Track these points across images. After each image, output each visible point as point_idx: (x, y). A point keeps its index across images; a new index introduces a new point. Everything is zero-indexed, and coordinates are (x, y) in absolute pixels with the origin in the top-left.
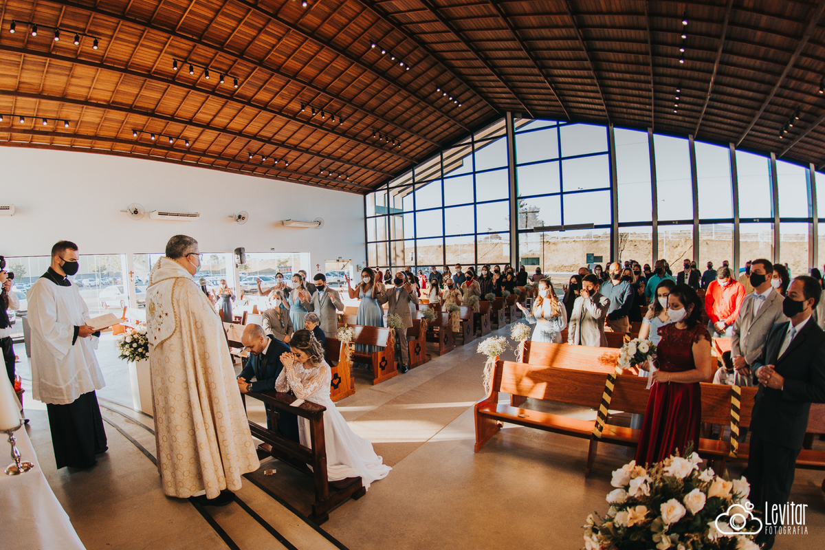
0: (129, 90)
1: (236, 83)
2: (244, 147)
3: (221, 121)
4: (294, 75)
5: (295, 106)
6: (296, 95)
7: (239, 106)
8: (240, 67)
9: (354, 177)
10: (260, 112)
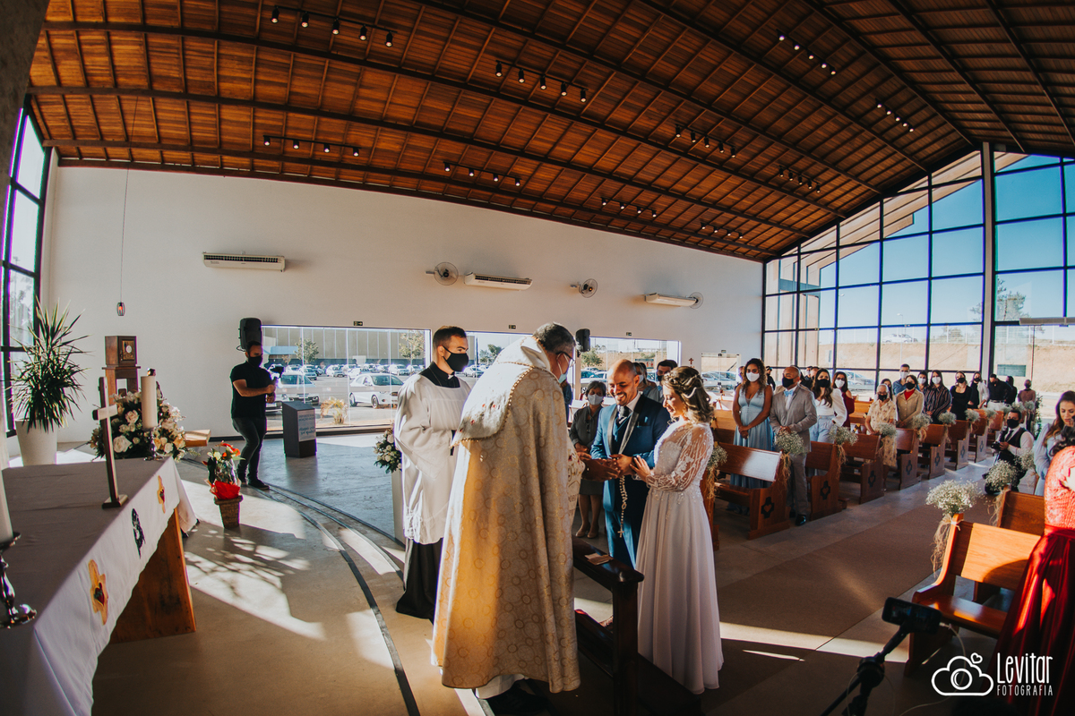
0: (438, 107)
1: (583, 96)
2: (595, 190)
3: (563, 151)
4: (665, 84)
5: (666, 130)
6: (669, 113)
7: (589, 129)
8: (590, 73)
9: (749, 236)
10: (617, 138)
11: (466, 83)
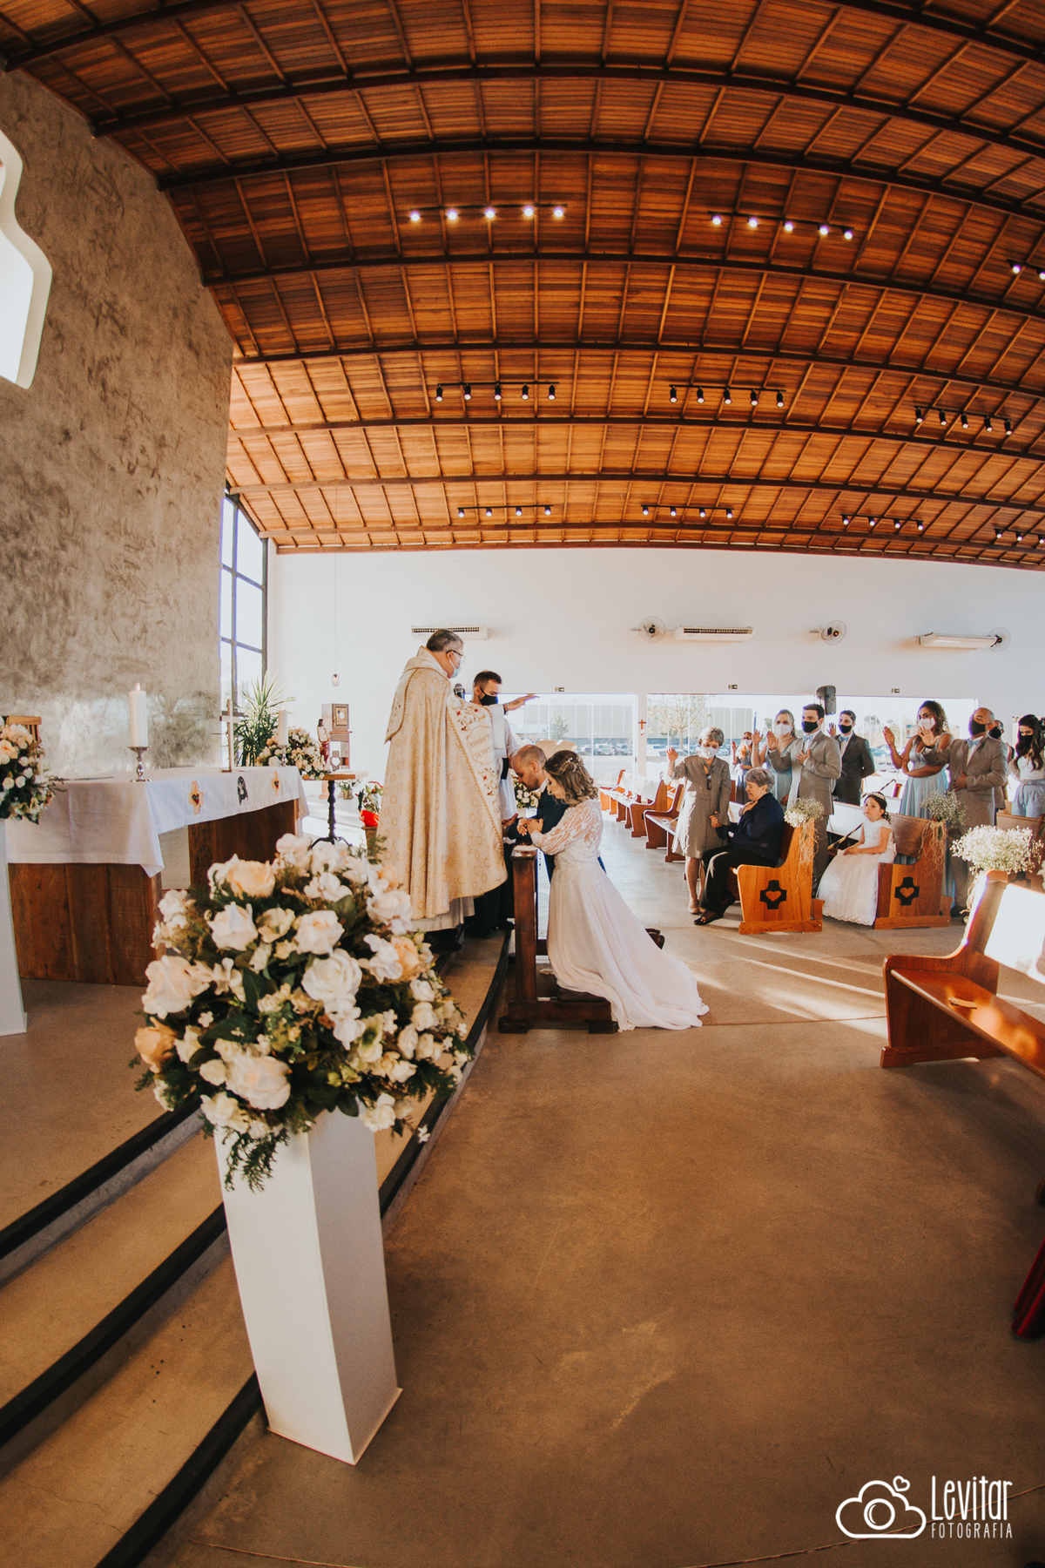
1: (780, 399)
2: (830, 507)
3: (777, 467)
4: (883, 361)
5: (905, 415)
6: (902, 395)
7: (802, 436)
8: (782, 371)
10: (841, 439)
11: (645, 417)
